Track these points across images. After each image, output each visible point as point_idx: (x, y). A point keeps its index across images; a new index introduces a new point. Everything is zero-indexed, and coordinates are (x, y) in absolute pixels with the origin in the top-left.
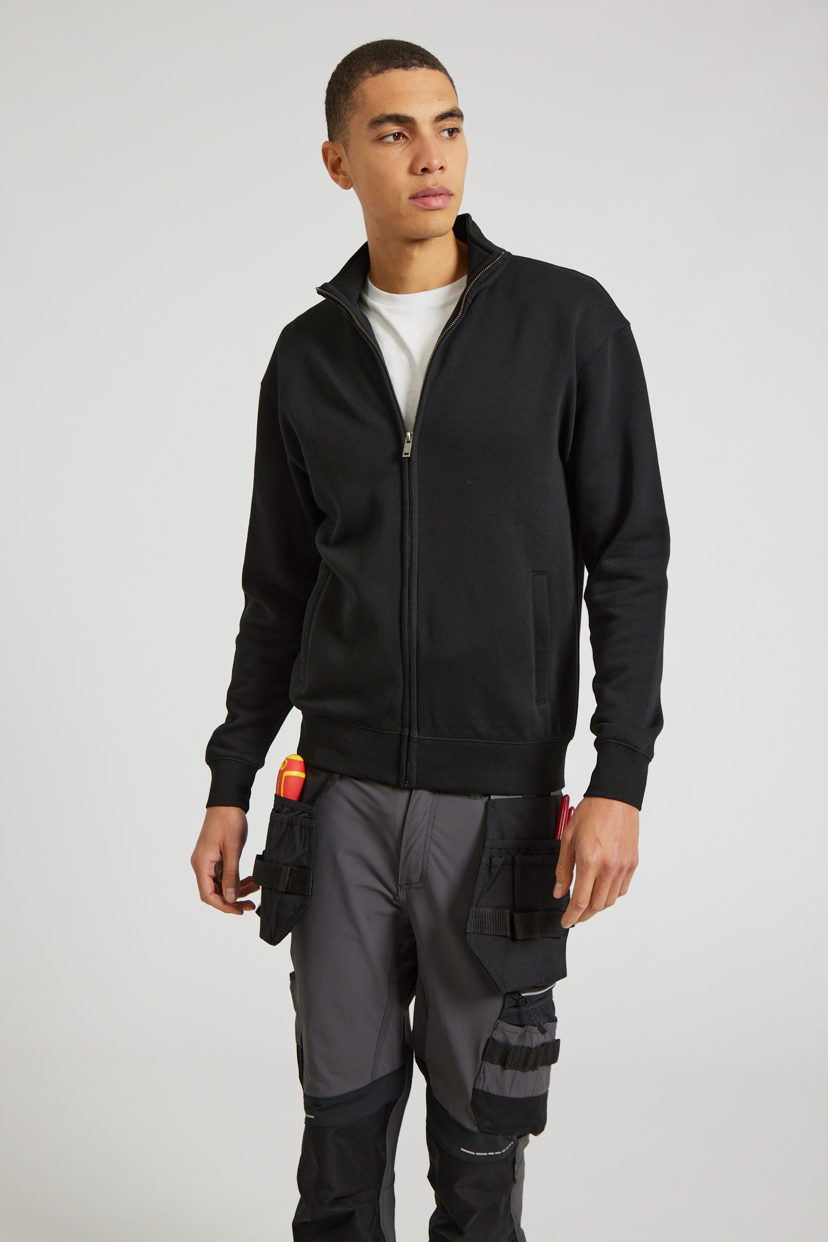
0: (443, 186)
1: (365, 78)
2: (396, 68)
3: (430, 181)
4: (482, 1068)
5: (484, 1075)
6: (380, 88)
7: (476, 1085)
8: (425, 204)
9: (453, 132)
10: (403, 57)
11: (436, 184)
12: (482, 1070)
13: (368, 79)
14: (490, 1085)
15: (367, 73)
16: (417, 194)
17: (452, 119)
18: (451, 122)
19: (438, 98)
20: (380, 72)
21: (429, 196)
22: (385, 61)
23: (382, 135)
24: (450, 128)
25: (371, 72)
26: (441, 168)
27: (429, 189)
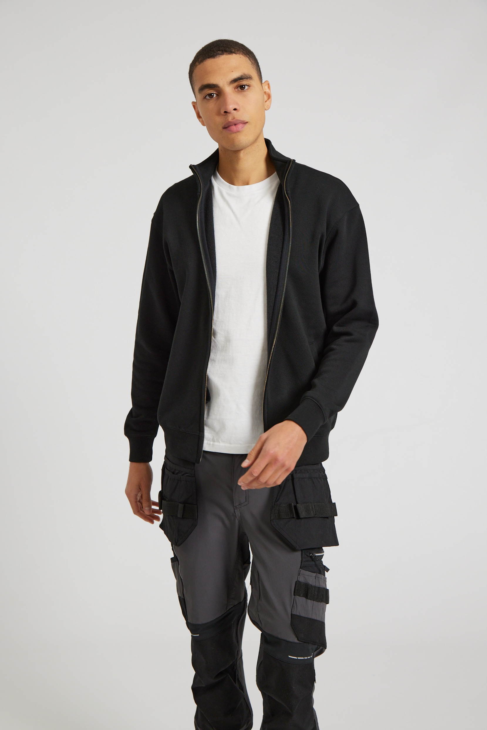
0: (238, 119)
2: (209, 58)
4: (295, 600)
5: (296, 605)
7: (292, 612)
8: (230, 131)
9: (242, 87)
11: (234, 118)
12: (295, 602)
14: (300, 611)
16: (225, 125)
17: (242, 80)
18: (242, 82)
19: (232, 71)
20: (202, 61)
21: (231, 126)
22: (204, 55)
23: (205, 96)
24: (243, 85)
25: (198, 62)
26: (235, 109)
27: (230, 122)
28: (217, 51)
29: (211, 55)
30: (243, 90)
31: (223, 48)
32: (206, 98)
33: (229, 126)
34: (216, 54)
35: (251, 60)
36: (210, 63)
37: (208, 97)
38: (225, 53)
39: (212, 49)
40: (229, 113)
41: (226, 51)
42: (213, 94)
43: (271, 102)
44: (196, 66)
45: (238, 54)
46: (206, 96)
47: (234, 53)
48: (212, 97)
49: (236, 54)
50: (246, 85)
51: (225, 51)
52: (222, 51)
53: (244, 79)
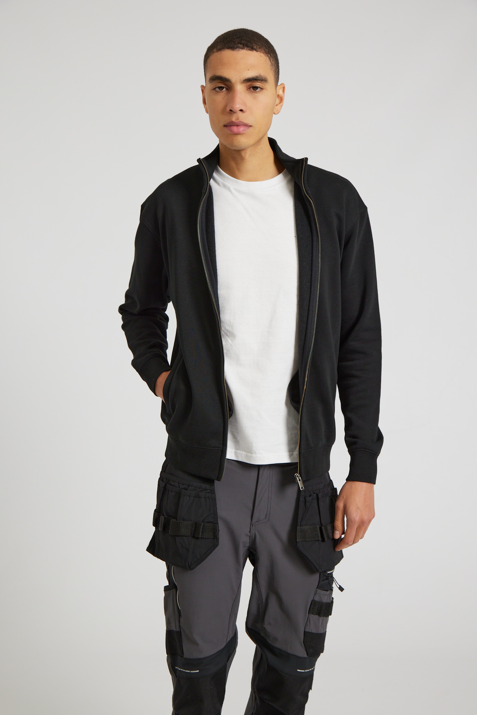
0: (242, 121)
2: (229, 48)
3: (234, 117)
4: (309, 619)
5: (310, 622)
7: (305, 630)
8: (231, 130)
11: (238, 119)
12: (308, 620)
14: (312, 628)
16: (227, 124)
18: (256, 83)
19: (249, 68)
20: (220, 50)
21: (233, 126)
22: (224, 44)
23: (214, 88)
24: (256, 87)
25: (216, 49)
26: (241, 110)
27: (233, 122)
28: (239, 43)
29: (231, 46)
30: (254, 91)
31: (245, 42)
32: (215, 90)
33: (231, 126)
34: (236, 46)
35: (271, 61)
36: (227, 54)
37: (217, 89)
38: (246, 48)
40: (235, 112)
41: (247, 46)
42: (223, 87)
43: (281, 106)
44: (213, 52)
45: (259, 51)
46: (216, 88)
47: (255, 50)
48: (221, 89)
49: (257, 51)
50: (259, 87)
52: (243, 45)
53: (259, 80)
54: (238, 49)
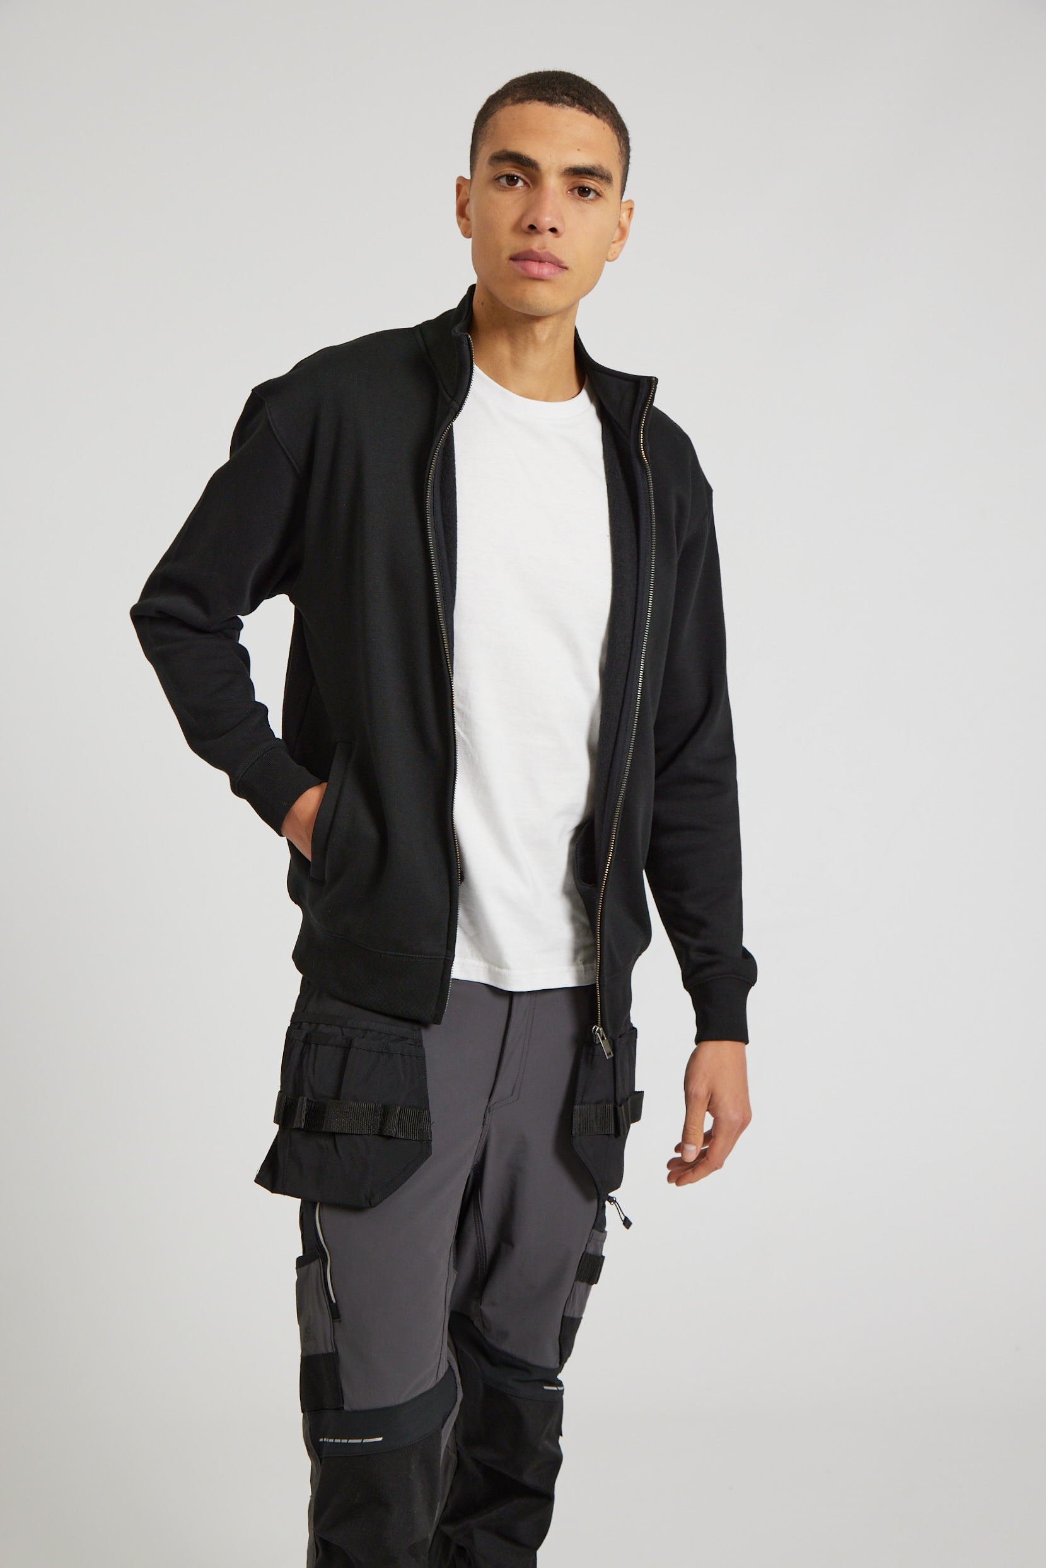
0: (552, 252)
1: (505, 105)
2: (539, 100)
3: (536, 244)
4: (573, 1291)
5: (574, 1297)
6: (514, 119)
7: (566, 1312)
8: (523, 268)
9: (584, 191)
10: (554, 89)
11: (544, 248)
12: (572, 1293)
13: (507, 107)
15: (509, 100)
16: (519, 254)
17: (588, 176)
18: (589, 181)
19: (579, 148)
21: (532, 260)
22: (531, 90)
23: (495, 178)
24: (587, 188)
26: (553, 230)
27: (532, 251)
28: (563, 93)
29: (548, 96)
30: (582, 197)
31: (577, 93)
32: (498, 181)
33: (526, 260)
34: (557, 98)
35: (621, 145)
36: (536, 111)
37: (502, 181)
38: (577, 106)
39: (554, 86)
40: (539, 233)
41: (581, 103)
42: (518, 177)
44: (502, 105)
45: (601, 118)
46: (500, 177)
47: (596, 114)
48: (513, 183)
49: (598, 117)
50: (591, 189)
51: (578, 100)
52: (573, 98)
53: (596, 175)
54: (561, 104)
